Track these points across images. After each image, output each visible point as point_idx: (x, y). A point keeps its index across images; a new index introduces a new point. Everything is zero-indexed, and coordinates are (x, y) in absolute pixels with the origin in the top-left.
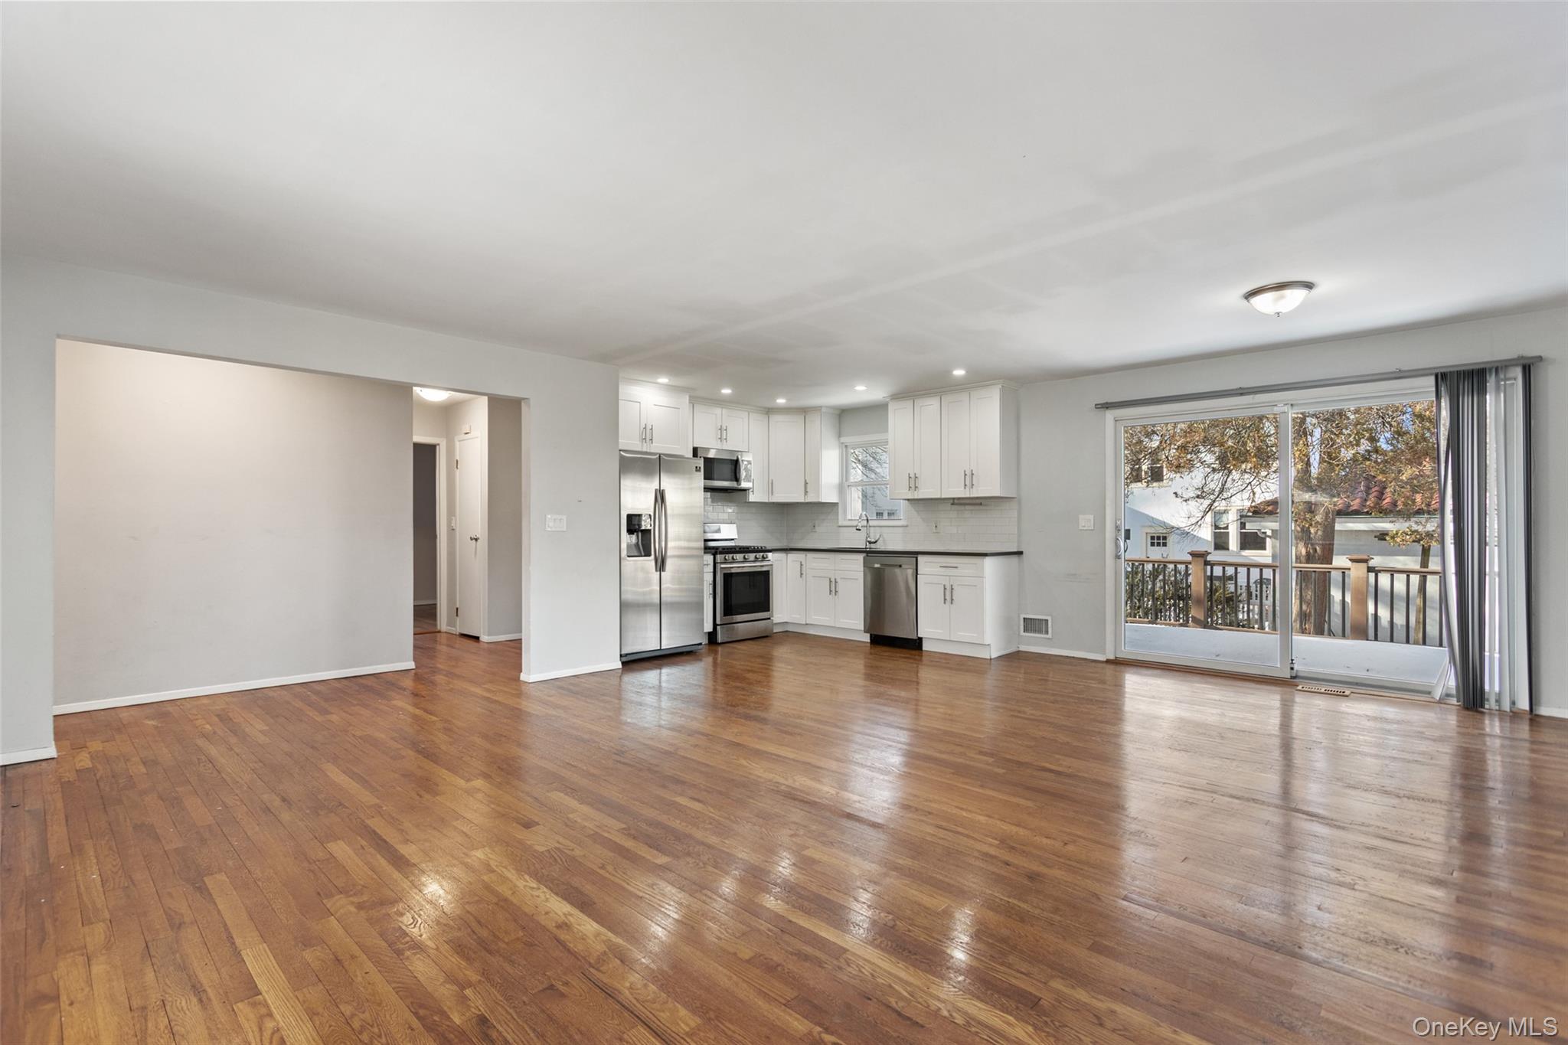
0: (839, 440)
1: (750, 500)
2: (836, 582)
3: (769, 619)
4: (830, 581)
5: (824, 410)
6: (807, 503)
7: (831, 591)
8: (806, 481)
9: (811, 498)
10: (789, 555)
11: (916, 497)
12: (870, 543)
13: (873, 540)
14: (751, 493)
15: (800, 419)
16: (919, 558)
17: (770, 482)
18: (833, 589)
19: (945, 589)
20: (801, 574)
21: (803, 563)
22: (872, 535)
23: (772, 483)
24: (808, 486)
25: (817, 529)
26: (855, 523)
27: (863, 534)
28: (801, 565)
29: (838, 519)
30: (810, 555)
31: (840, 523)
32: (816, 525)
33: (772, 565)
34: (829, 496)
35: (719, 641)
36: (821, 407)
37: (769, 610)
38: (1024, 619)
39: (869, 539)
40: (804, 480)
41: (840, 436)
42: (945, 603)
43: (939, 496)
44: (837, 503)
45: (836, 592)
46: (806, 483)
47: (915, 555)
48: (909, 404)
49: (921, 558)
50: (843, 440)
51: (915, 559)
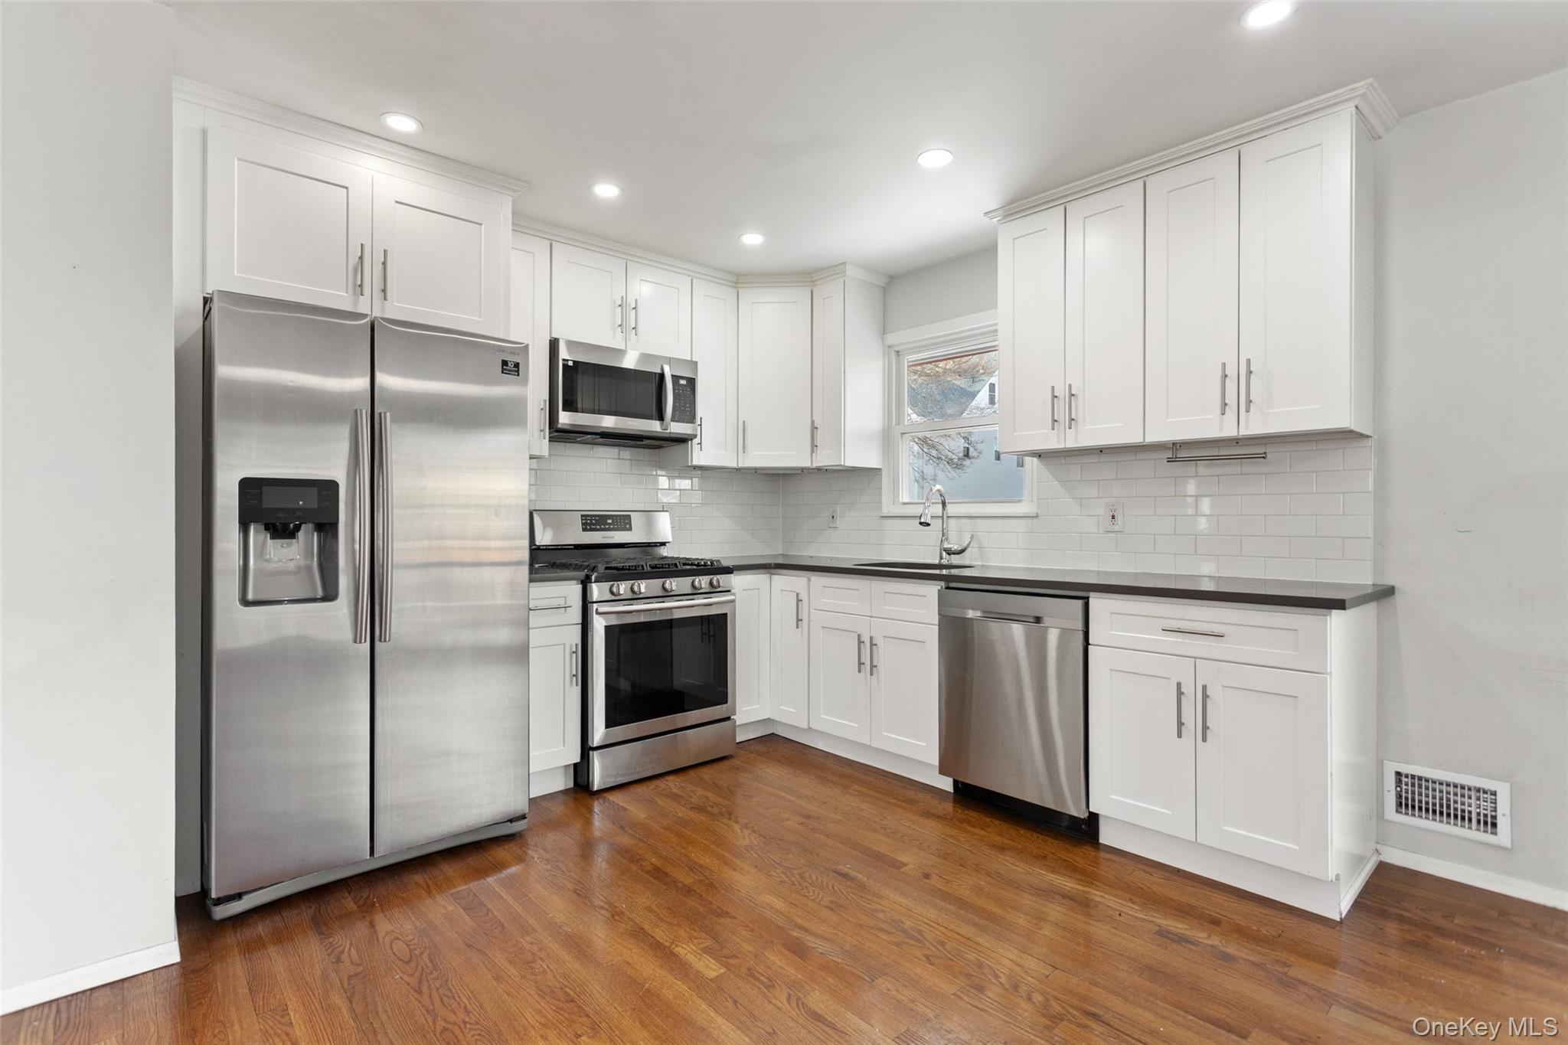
0: (883, 340)
1: (695, 463)
2: (872, 645)
3: (728, 719)
4: (860, 642)
5: (850, 271)
6: (819, 470)
7: (860, 664)
8: (813, 422)
9: (823, 460)
10: (776, 578)
11: (1070, 444)
12: (949, 552)
13: (955, 547)
14: (696, 448)
15: (801, 295)
16: (1092, 602)
17: (741, 423)
18: (866, 660)
19: (1180, 694)
20: (799, 620)
21: (803, 596)
22: (953, 535)
23: (744, 429)
24: (819, 435)
25: (838, 522)
26: (917, 510)
27: (934, 532)
28: (799, 600)
29: (880, 502)
30: (819, 580)
31: (885, 512)
32: (838, 514)
33: (733, 601)
34: (860, 455)
35: (596, 785)
36: (844, 263)
37: (725, 702)
38: (1398, 774)
39: (946, 545)
40: (810, 422)
41: (884, 331)
42: (1179, 735)
43: (1136, 438)
44: (878, 471)
45: (873, 666)
46: (814, 428)
47: (1080, 592)
48: (1053, 218)
49: (1097, 602)
50: (892, 339)
51: (1080, 603)
